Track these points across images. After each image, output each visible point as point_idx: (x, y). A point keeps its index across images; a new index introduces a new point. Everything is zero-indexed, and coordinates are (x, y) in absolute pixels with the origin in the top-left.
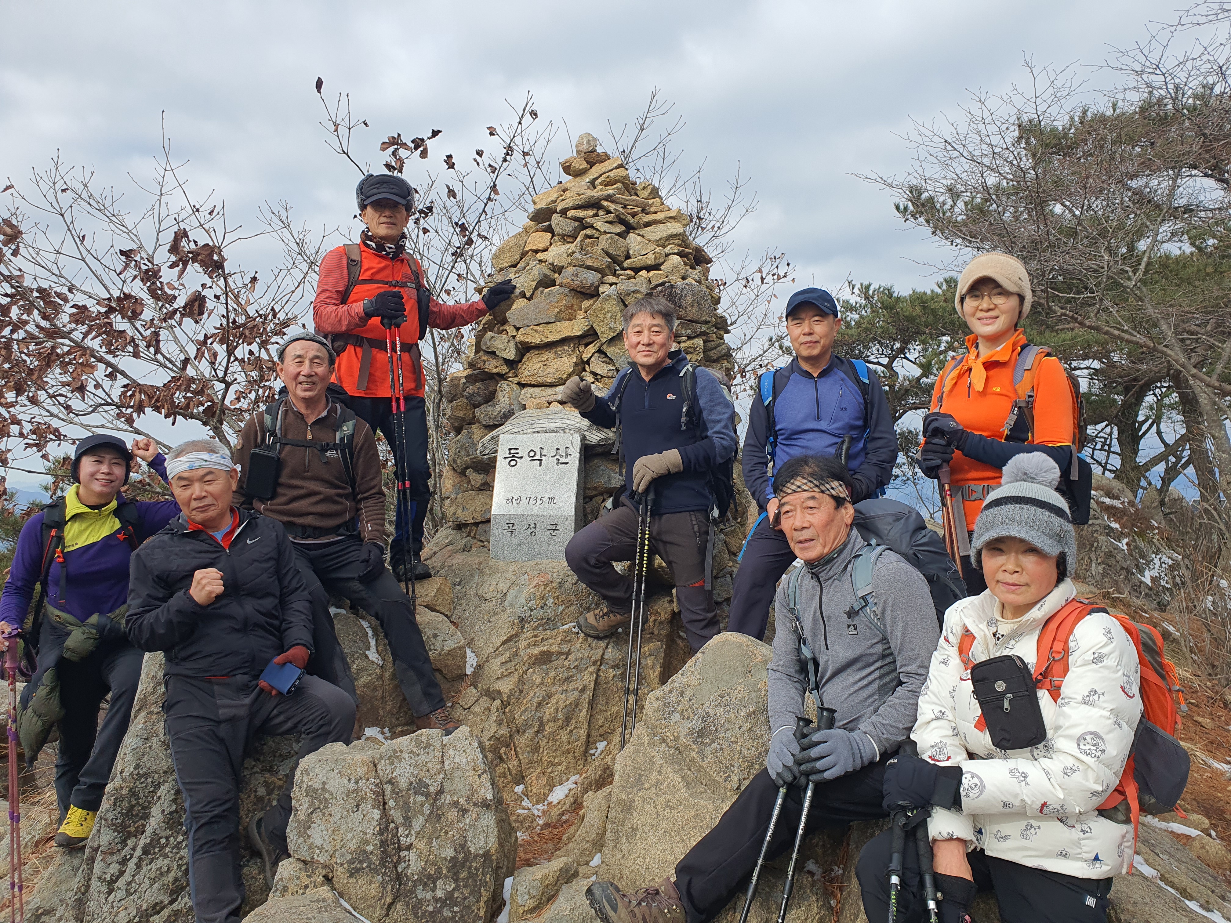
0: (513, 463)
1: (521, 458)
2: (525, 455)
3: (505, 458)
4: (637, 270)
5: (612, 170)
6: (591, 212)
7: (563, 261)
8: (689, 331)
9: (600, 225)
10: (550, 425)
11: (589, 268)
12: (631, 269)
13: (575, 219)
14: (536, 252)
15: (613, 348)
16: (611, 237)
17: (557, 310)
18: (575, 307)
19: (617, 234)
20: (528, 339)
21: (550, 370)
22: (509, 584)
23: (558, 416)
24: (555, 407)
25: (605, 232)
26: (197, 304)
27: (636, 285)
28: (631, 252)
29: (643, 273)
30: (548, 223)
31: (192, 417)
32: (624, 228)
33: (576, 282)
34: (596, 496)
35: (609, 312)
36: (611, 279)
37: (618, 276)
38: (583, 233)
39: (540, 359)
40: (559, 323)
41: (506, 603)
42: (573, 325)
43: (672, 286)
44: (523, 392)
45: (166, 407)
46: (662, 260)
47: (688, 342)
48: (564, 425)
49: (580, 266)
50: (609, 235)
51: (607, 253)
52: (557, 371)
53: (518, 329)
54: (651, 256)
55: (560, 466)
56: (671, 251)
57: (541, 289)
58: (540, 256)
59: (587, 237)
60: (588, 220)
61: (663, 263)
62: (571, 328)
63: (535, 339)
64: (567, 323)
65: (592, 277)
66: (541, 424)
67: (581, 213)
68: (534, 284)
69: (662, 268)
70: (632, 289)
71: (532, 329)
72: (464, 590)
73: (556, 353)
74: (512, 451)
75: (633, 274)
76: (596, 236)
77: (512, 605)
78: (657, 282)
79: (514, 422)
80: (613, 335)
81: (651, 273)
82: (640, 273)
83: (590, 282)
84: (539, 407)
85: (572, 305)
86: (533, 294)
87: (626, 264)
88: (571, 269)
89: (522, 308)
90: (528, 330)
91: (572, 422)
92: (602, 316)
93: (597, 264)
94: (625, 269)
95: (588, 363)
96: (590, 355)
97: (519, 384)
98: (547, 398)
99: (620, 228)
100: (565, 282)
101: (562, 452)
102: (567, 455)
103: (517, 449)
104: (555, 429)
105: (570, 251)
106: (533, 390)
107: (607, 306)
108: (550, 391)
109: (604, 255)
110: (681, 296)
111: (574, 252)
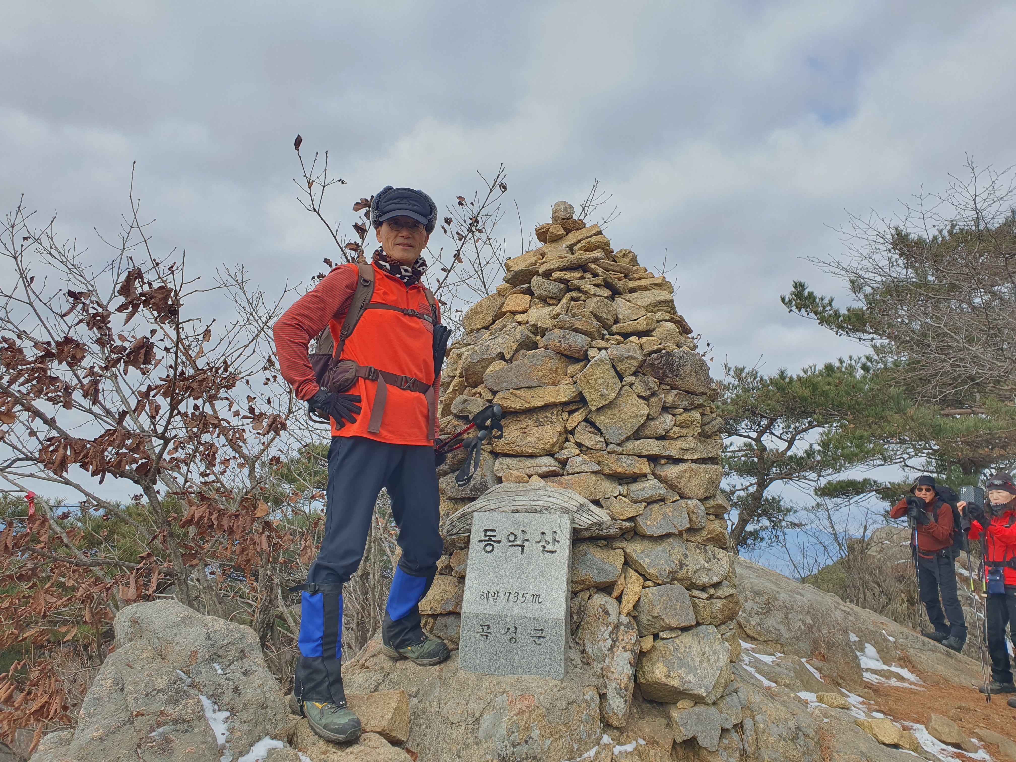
0: (489, 548)
1: (499, 542)
2: (504, 539)
3: (481, 541)
4: (626, 336)
5: (591, 236)
6: (577, 275)
7: (547, 323)
8: (686, 403)
9: (588, 287)
10: (532, 503)
11: (577, 330)
12: (619, 334)
13: (561, 281)
14: (514, 313)
15: (602, 418)
16: (601, 300)
17: (541, 374)
18: (560, 371)
19: (606, 297)
20: (507, 404)
21: (531, 439)
22: (482, 706)
23: (542, 492)
24: (536, 482)
25: (595, 295)
26: (143, 351)
27: (629, 350)
28: (620, 316)
29: (634, 339)
30: (527, 285)
31: (123, 475)
32: (610, 293)
33: (564, 345)
34: (581, 590)
35: (601, 377)
36: (602, 343)
37: (608, 340)
38: (569, 295)
39: (518, 426)
40: (542, 389)
41: (481, 733)
42: (558, 390)
43: (668, 354)
44: (497, 462)
45: (94, 463)
46: (653, 326)
47: (684, 415)
48: (549, 504)
49: (568, 328)
50: (598, 298)
51: (596, 317)
52: (539, 440)
53: (494, 393)
54: (642, 321)
55: (547, 554)
56: (662, 318)
57: (523, 351)
58: (519, 318)
59: (573, 299)
60: (575, 282)
61: (654, 329)
62: (556, 393)
63: (517, 405)
64: (551, 388)
65: (580, 341)
66: (521, 501)
67: (567, 275)
68: (516, 345)
69: (653, 334)
70: (626, 354)
71: (512, 394)
72: (422, 705)
73: (537, 421)
74: (489, 533)
75: (622, 339)
76: (582, 298)
77: (488, 737)
78: (651, 349)
79: (489, 497)
80: (604, 403)
81: (644, 340)
82: (631, 339)
83: (579, 345)
84: (518, 480)
85: (557, 369)
86: (513, 356)
87: (614, 329)
88: (557, 332)
89: (501, 370)
90: (507, 394)
91: (558, 501)
92: (593, 383)
93: (586, 327)
94: (613, 334)
95: (572, 432)
96: (575, 425)
97: (492, 452)
98: (527, 471)
99: (608, 292)
100: (551, 344)
101: (549, 537)
102: (555, 541)
103: (494, 531)
104: (538, 508)
105: (554, 313)
106: (509, 460)
107: (599, 371)
108: (529, 462)
109: (593, 318)
110: (679, 365)
111: (559, 315)
